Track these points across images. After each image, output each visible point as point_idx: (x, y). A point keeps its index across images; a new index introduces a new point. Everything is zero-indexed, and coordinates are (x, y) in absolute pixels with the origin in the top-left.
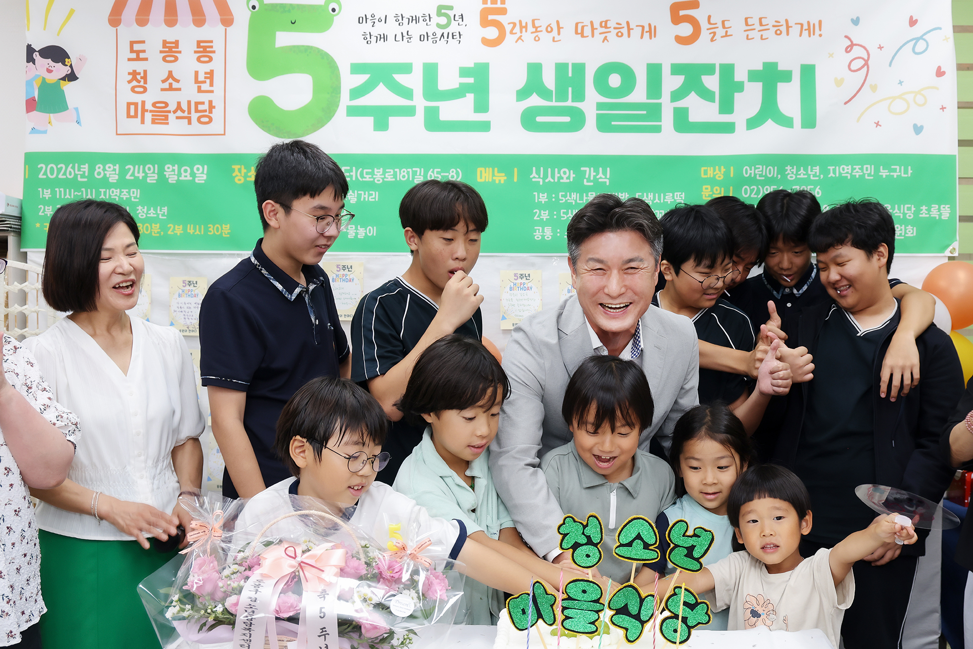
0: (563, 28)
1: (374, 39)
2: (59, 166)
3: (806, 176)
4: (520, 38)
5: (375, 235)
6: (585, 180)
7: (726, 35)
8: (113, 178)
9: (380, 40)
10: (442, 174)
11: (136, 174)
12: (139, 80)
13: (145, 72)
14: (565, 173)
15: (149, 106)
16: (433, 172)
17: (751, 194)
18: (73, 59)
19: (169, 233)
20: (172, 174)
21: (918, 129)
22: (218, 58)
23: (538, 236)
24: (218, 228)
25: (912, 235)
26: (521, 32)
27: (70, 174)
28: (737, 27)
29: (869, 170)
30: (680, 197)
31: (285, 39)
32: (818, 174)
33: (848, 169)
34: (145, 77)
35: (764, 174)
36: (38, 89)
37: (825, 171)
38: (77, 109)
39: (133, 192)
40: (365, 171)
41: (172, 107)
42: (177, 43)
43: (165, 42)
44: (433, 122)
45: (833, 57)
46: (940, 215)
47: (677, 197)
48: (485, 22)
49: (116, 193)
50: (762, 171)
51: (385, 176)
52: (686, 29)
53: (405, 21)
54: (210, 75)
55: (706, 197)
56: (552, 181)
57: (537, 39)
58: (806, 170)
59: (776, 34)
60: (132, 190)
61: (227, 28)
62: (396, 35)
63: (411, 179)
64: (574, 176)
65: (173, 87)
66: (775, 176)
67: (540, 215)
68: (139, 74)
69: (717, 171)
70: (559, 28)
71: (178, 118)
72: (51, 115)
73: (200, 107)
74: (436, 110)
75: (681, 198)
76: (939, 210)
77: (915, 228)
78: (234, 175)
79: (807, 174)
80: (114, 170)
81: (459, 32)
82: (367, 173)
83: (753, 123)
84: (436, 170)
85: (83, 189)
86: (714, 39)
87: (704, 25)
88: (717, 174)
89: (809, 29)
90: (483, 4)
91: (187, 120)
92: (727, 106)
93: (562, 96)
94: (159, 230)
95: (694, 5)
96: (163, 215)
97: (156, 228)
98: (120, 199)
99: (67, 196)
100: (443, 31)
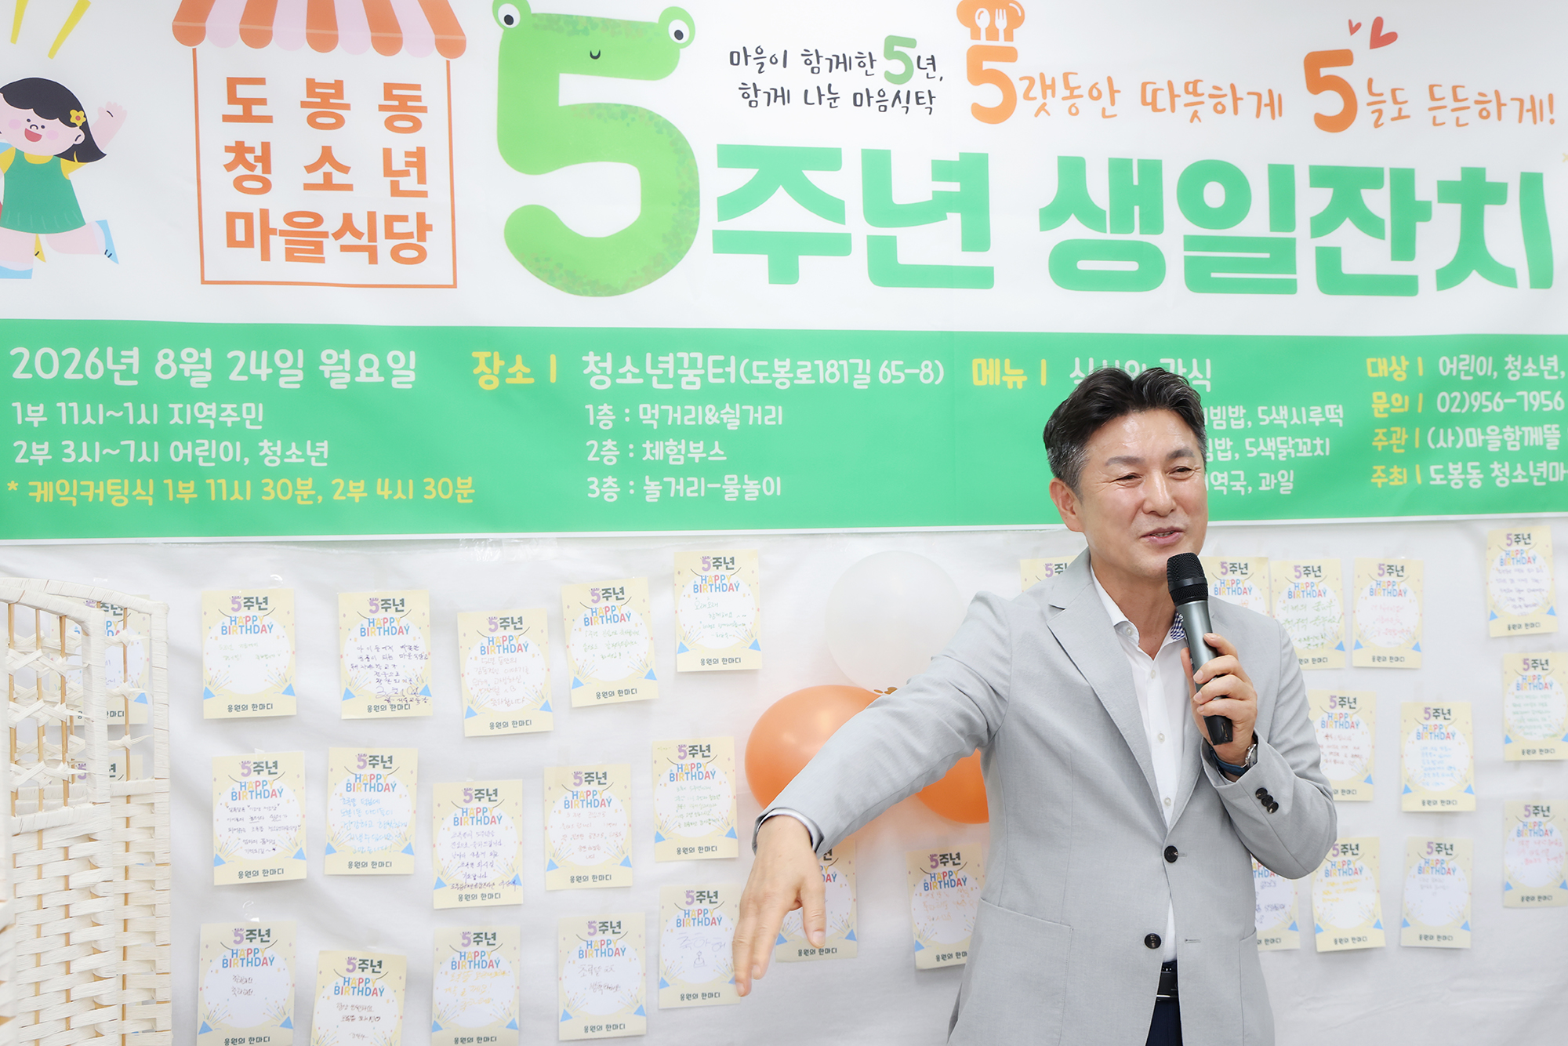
0: (1119, 92)
1: (762, 98)
2: (65, 353)
3: (1537, 374)
4: (1042, 108)
7: (1400, 117)
8: (201, 379)
9: (775, 101)
10: (907, 371)
11: (253, 371)
12: (250, 163)
13: (266, 146)
15: (277, 222)
16: (889, 366)
17: (1451, 407)
18: (92, 110)
19: (336, 497)
20: (336, 368)
22: (433, 121)
24: (445, 484)
26: (1044, 96)
27: (94, 369)
28: (1417, 102)
30: (1335, 413)
31: (578, 89)
32: (1556, 370)
34: (265, 159)
35: (1472, 370)
36: (7, 176)
38: (103, 225)
39: (249, 410)
40: (755, 364)
41: (332, 224)
42: (338, 86)
43: (311, 84)
44: (886, 269)
47: (1330, 414)
48: (977, 75)
49: (210, 413)
50: (1469, 365)
51: (795, 374)
52: (1331, 103)
53: (824, 65)
54: (418, 158)
55: (1379, 412)
57: (1074, 110)
58: (1536, 362)
59: (1481, 117)
60: (245, 405)
61: (452, 61)
62: (806, 92)
63: (846, 381)
65: (335, 181)
66: (1489, 374)
68: (251, 150)
69: (1394, 366)
70: (1113, 92)
71: (344, 248)
72: (42, 237)
73: (399, 227)
74: (892, 241)
75: (1337, 416)
78: (476, 371)
79: (1538, 370)
80: (201, 361)
81: (929, 92)
82: (760, 369)
83: (1447, 278)
85: (129, 405)
86: (1380, 123)
87: (1362, 96)
88: (1395, 370)
89: (1534, 109)
90: (972, 38)
91: (366, 255)
92: (1404, 247)
93: (1122, 222)
94: (313, 492)
95: (1344, 57)
96: (320, 459)
97: (305, 488)
98: (221, 425)
99: (89, 420)
100: (896, 88)
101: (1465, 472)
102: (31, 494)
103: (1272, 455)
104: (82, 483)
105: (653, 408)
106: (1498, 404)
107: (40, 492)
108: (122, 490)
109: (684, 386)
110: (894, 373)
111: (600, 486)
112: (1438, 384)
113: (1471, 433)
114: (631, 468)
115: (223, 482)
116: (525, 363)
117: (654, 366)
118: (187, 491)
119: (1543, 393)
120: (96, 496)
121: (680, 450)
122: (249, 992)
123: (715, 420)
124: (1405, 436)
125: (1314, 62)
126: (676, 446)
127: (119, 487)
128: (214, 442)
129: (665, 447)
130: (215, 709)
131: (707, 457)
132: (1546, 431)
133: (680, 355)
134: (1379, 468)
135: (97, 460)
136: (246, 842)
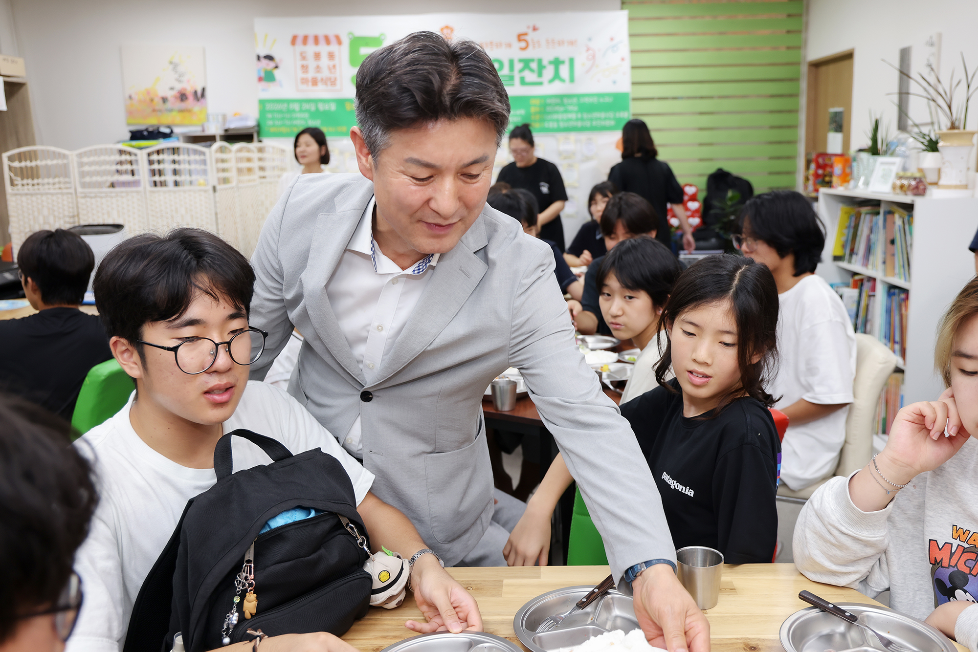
2: (275, 105)
3: (571, 102)
7: (539, 46)
8: (298, 109)
11: (306, 107)
12: (305, 68)
13: (307, 65)
15: (310, 79)
18: (277, 60)
20: (321, 107)
21: (614, 82)
22: (337, 59)
24: (341, 128)
25: (613, 124)
27: (280, 107)
28: (543, 43)
29: (596, 99)
31: (364, 51)
32: (576, 102)
33: (588, 99)
34: (307, 67)
36: (264, 72)
37: (578, 100)
38: (280, 81)
41: (319, 79)
42: (320, 53)
43: (315, 53)
45: (581, 54)
46: (624, 116)
47: (521, 112)
50: (555, 101)
52: (523, 44)
54: (334, 66)
55: (533, 111)
58: (571, 100)
59: (559, 45)
61: (340, 47)
65: (320, 71)
66: (559, 103)
68: (305, 65)
69: (537, 102)
71: (322, 84)
72: (270, 83)
73: (331, 80)
76: (623, 114)
77: (614, 121)
80: (297, 106)
83: (550, 81)
85: (285, 114)
86: (535, 48)
87: (530, 42)
89: (572, 43)
91: (325, 85)
92: (540, 75)
95: (526, 34)
99: (279, 117)
101: (553, 124)
102: (270, 130)
104: (278, 128)
106: (561, 109)
107: (272, 130)
108: (285, 130)
112: (547, 105)
113: (555, 115)
119: (573, 106)
120: (281, 131)
124: (539, 116)
125: (519, 36)
128: (300, 121)
132: (573, 115)
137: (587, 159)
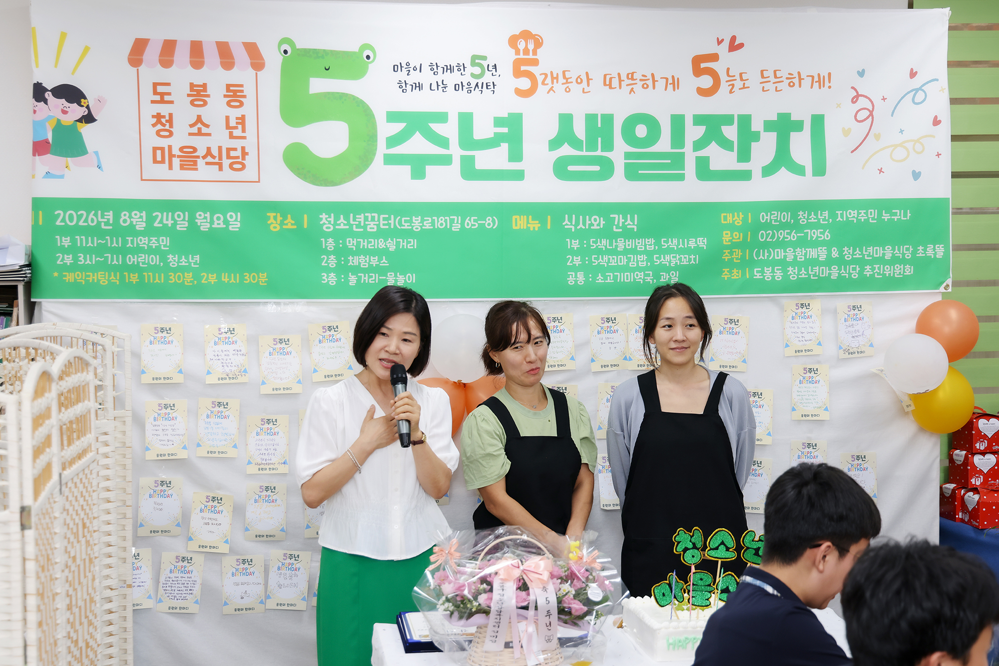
0: (592, 79)
1: (409, 88)
2: (79, 213)
3: (816, 221)
4: (551, 89)
5: (414, 282)
6: (614, 227)
7: (744, 88)
8: (141, 226)
9: (415, 89)
10: (479, 222)
11: (165, 222)
12: (164, 123)
13: (171, 115)
14: (595, 220)
15: (176, 151)
16: (470, 220)
17: (766, 238)
18: (91, 100)
19: (203, 282)
20: (203, 221)
21: (916, 175)
22: (249, 102)
23: (571, 281)
24: (254, 276)
25: (910, 274)
26: (553, 83)
27: (92, 221)
28: (754, 79)
29: (873, 213)
30: (702, 242)
31: (319, 85)
33: (854, 213)
34: (170, 121)
35: (778, 219)
36: (52, 130)
37: (833, 215)
38: (96, 153)
39: (163, 240)
40: (403, 219)
41: (201, 152)
42: (205, 86)
43: (192, 85)
44: (470, 171)
45: (840, 107)
46: (935, 254)
47: (700, 242)
48: (518, 73)
49: (145, 242)
50: (777, 217)
51: (423, 224)
52: (706, 82)
53: (440, 70)
54: (242, 120)
55: (726, 242)
56: (584, 228)
57: (568, 90)
58: (816, 214)
59: (790, 86)
60: (161, 238)
61: (258, 73)
62: (431, 84)
63: (448, 227)
64: (604, 222)
65: (203, 132)
66: (789, 221)
67: (572, 261)
68: (164, 117)
69: (736, 217)
70: (588, 79)
71: (207, 163)
72: (69, 159)
73: (233, 154)
74: (472, 158)
75: (703, 244)
76: (934, 249)
77: (912, 267)
78: (269, 222)
79: (817, 218)
80: (141, 217)
81: (493, 82)
82: (406, 221)
83: (768, 171)
84: (472, 218)
85: (108, 238)
86: (733, 91)
87: (723, 77)
88: (736, 220)
89: (820, 81)
90: (516, 55)
91: (217, 167)
92: (744, 155)
93: (592, 146)
94: (192, 279)
95: (714, 57)
96: (195, 263)
97: (189, 277)
98: (150, 247)
99: (90, 244)
100: (477, 81)
101: (773, 272)
102: (64, 278)
103: (668, 263)
104: (87, 274)
105: (353, 240)
106: (793, 236)
107: (68, 277)
108: (105, 277)
109: (369, 230)
110: (473, 223)
111: (327, 277)
112: (758, 227)
113: (778, 252)
114: (343, 269)
115: (151, 274)
116: (292, 219)
117: (354, 220)
118: (134, 278)
119: (819, 231)
120: (93, 280)
121: (366, 260)
122: (161, 510)
123: (383, 246)
124: (740, 254)
125: (697, 61)
126: (364, 259)
127: (104, 276)
128: (147, 255)
129: (359, 259)
130: (146, 379)
131: (379, 264)
132: (819, 251)
133: (366, 214)
134: (726, 270)
135: (94, 263)
136: (160, 440)
137: (851, 353)
